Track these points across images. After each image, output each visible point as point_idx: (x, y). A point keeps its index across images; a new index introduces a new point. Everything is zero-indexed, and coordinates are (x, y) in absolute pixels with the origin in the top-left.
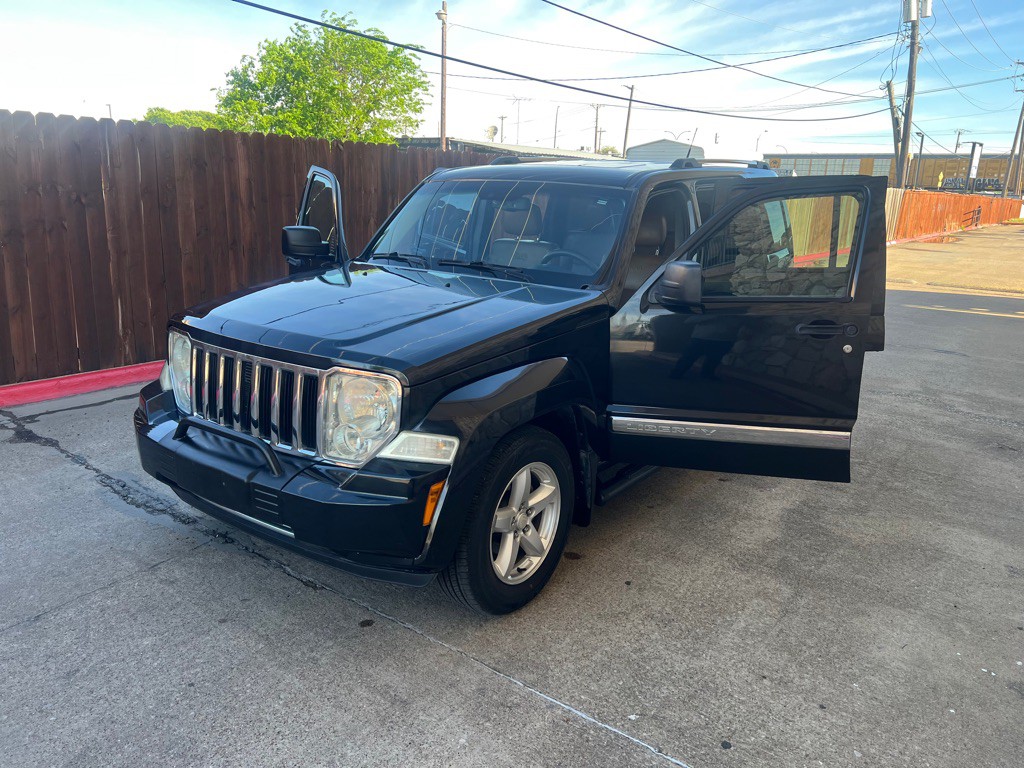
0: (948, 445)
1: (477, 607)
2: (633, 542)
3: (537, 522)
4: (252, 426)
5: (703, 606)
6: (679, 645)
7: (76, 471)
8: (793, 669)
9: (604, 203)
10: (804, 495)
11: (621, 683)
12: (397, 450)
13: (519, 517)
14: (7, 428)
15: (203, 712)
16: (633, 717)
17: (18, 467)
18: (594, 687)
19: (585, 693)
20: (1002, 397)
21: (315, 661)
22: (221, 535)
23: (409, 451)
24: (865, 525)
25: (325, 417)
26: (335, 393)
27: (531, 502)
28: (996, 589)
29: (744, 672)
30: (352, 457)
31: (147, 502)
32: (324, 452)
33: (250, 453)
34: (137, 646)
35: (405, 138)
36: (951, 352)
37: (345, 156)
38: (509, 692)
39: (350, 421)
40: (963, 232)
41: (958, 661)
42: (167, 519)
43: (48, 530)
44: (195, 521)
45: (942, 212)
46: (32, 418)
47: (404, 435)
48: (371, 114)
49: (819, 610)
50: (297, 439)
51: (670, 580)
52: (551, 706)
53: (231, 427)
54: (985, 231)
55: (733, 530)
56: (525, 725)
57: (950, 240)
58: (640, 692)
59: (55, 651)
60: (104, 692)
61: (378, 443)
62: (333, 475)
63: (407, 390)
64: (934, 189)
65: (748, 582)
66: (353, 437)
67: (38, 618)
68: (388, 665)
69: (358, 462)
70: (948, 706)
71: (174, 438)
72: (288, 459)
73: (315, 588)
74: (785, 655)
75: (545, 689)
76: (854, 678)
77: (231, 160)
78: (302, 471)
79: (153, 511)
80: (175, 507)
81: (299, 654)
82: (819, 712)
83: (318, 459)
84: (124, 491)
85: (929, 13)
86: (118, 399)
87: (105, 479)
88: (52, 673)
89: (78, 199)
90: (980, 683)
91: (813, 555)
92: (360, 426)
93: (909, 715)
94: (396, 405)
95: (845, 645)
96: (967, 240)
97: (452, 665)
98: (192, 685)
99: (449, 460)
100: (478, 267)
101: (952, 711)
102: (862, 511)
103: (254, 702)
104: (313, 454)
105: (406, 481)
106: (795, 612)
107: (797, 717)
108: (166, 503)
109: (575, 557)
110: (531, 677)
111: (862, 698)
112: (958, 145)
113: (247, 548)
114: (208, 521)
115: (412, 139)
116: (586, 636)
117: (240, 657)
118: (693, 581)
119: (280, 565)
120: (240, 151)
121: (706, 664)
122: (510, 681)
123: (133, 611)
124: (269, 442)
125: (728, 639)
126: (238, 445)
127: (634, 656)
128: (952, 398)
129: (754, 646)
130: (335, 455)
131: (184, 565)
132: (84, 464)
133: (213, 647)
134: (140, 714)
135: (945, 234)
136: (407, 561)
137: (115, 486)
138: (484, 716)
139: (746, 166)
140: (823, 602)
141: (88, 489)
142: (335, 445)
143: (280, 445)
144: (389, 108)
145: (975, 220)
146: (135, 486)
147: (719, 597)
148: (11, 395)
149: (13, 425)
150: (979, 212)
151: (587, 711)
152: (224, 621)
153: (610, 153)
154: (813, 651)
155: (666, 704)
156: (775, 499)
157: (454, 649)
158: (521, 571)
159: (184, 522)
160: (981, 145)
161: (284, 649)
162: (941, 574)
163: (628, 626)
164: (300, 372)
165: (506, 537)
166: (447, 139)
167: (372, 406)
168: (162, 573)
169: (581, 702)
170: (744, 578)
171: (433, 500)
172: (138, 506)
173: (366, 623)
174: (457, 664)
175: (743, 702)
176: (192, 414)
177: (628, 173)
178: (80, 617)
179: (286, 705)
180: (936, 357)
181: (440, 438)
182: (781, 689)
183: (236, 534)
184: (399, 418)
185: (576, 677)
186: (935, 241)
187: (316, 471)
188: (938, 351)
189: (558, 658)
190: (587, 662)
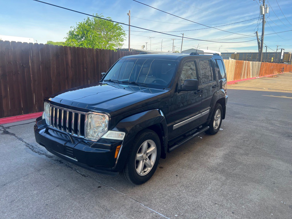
0: (273, 135)
1: (132, 183)
2: (179, 163)
3: (150, 157)
4: (67, 129)
5: (198, 182)
6: (191, 194)
7: (20, 142)
8: (225, 201)
9: (170, 65)
10: (230, 150)
11: (173, 205)
12: (107, 136)
13: (144, 156)
14: (1, 130)
15: (50, 213)
16: (176, 215)
17: (3, 141)
18: (165, 206)
19: (162, 208)
20: (289, 121)
21: (83, 198)
22: (59, 161)
23: (111, 136)
24: (248, 159)
25: (87, 126)
26: (90, 119)
27: (148, 152)
28: (286, 178)
29: (210, 202)
30: (94, 138)
31: (39, 151)
32: (87, 137)
33: (66, 137)
34: (32, 193)
35: (118, 49)
36: (275, 109)
37: (99, 53)
38: (140, 208)
39: (94, 128)
40: (279, 74)
41: (274, 199)
42: (44, 156)
43: (10, 159)
44: (52, 157)
45: (273, 68)
46: (8, 128)
47: (109, 132)
48: (109, 42)
49: (233, 184)
50: (79, 133)
51: (189, 175)
52: (152, 212)
53: (61, 130)
54: (285, 74)
55: (209, 160)
56: (144, 218)
57: (275, 77)
58: (179, 208)
59: (8, 194)
60: (21, 207)
61: (102, 134)
62: (89, 143)
63: (110, 118)
64: (271, 62)
65: (212, 175)
66: (95, 132)
67: (4, 185)
68: (105, 199)
69: (96, 139)
70: (271, 213)
71: (44, 133)
72: (77, 138)
73: (85, 176)
74: (223, 197)
75: (151, 207)
76: (243, 204)
77: (66, 54)
78: (80, 142)
79: (40, 154)
80: (47, 153)
81: (79, 196)
82: (232, 214)
83: (85, 139)
84: (32, 148)
85: (268, 12)
86: (33, 122)
87: (27, 145)
88: (7, 201)
89: (23, 65)
90: (281, 206)
91: (232, 167)
92: (97, 129)
93: (259, 215)
94: (107, 123)
95: (241, 194)
96: (280, 77)
97: (123, 199)
98: (47, 205)
99: (122, 139)
100: (133, 83)
101: (272, 214)
102: (247, 154)
103: (65, 210)
104: (83, 137)
105: (110, 145)
106: (226, 184)
107: (225, 216)
108: (44, 152)
109: (161, 168)
110: (146, 203)
111: (245, 210)
112: (277, 50)
113: (66, 165)
114: (55, 157)
115: (120, 49)
116: (164, 191)
117: (62, 197)
118: (196, 175)
119: (75, 170)
120: (69, 52)
121: (198, 200)
122: (140, 204)
123: (32, 183)
124: (71, 134)
125: (206, 192)
126: (63, 135)
127: (178, 197)
128: (274, 122)
129: (213, 194)
130: (90, 138)
131: (48, 170)
132: (22, 140)
133: (54, 194)
134: (31, 213)
135: (274, 75)
136: (110, 169)
137: (30, 147)
138: (132, 215)
139: (213, 55)
140: (234, 181)
141: (22, 148)
142: (90, 135)
143: (74, 135)
144: (114, 40)
145: (282, 71)
146: (36, 147)
147: (203, 180)
148: (3, 121)
149: (3, 130)
150: (283, 69)
151: (162, 214)
152: (58, 186)
153: (177, 52)
154: (231, 196)
155: (187, 211)
156: (221, 151)
157: (125, 195)
158: (145, 172)
159: (49, 157)
160: (284, 49)
161: (75, 194)
162: (270, 173)
163: (176, 188)
164: (80, 113)
165: (140, 162)
166: (130, 49)
167: (101, 123)
168: (41, 172)
169: (161, 211)
170: (211, 174)
171: (117, 151)
172: (36, 153)
173: (100, 187)
174: (125, 199)
175: (209, 211)
176: (50, 126)
177: (177, 56)
178: (17, 185)
179: (74, 211)
180: (270, 110)
181: (120, 133)
182: (221, 207)
183: (63, 161)
184: (108, 127)
185: (160, 203)
186: (271, 77)
187: (84, 142)
188: (271, 108)
189: (155, 198)
190: (163, 199)
